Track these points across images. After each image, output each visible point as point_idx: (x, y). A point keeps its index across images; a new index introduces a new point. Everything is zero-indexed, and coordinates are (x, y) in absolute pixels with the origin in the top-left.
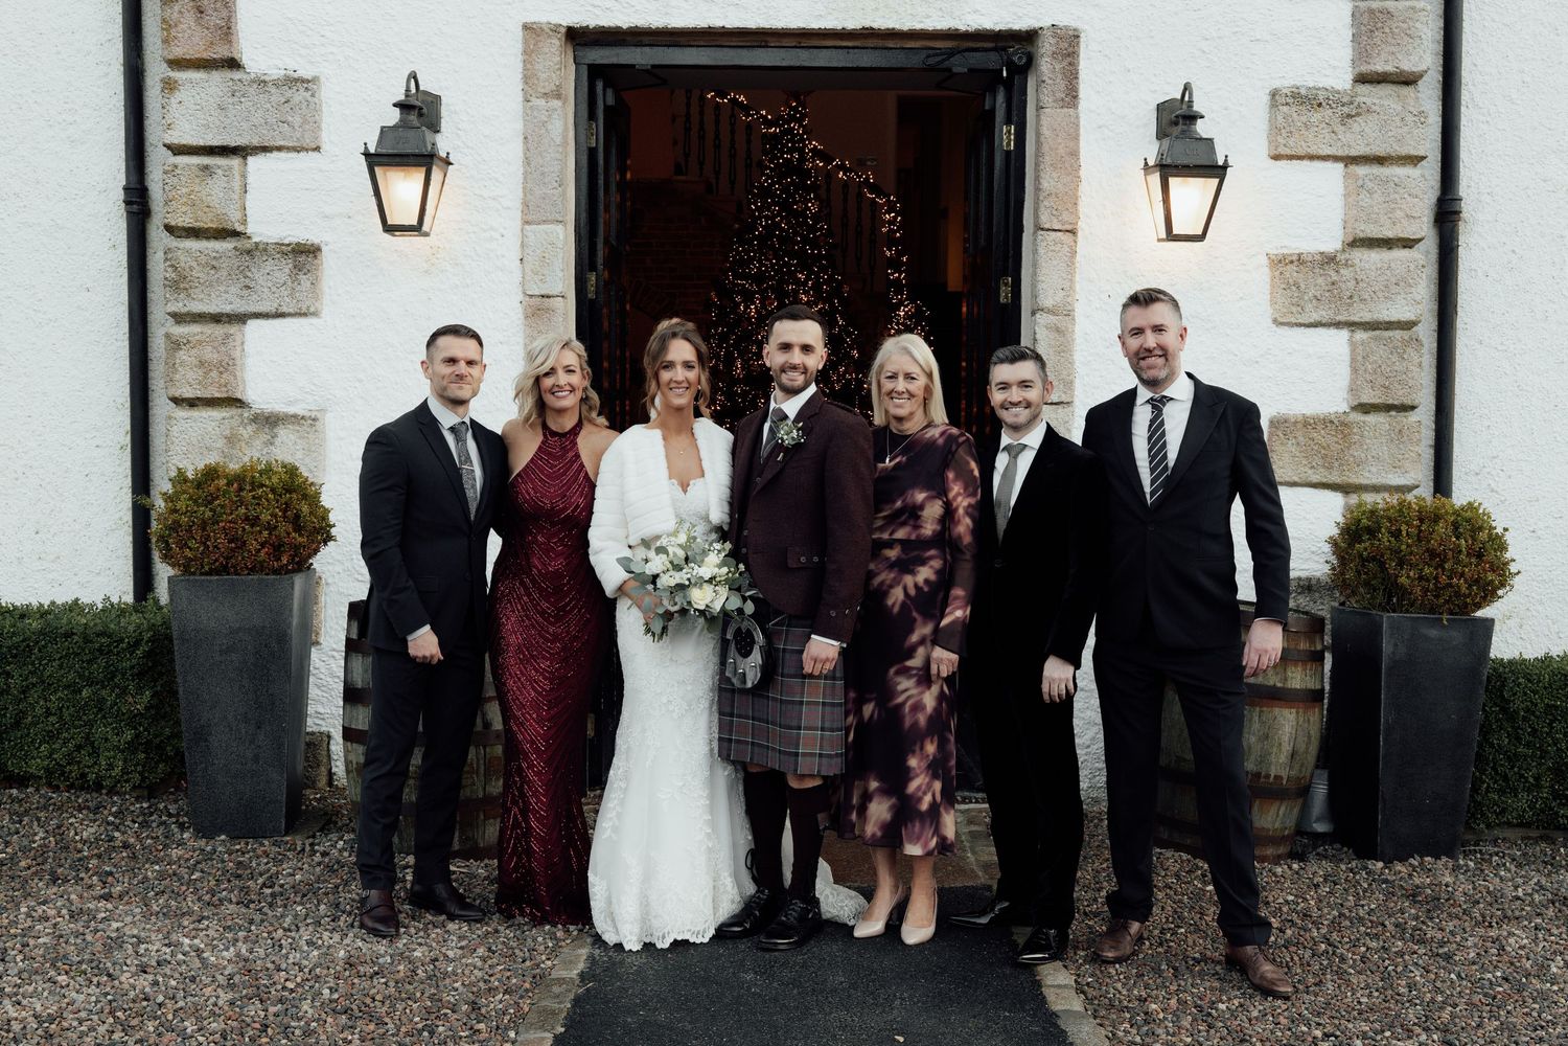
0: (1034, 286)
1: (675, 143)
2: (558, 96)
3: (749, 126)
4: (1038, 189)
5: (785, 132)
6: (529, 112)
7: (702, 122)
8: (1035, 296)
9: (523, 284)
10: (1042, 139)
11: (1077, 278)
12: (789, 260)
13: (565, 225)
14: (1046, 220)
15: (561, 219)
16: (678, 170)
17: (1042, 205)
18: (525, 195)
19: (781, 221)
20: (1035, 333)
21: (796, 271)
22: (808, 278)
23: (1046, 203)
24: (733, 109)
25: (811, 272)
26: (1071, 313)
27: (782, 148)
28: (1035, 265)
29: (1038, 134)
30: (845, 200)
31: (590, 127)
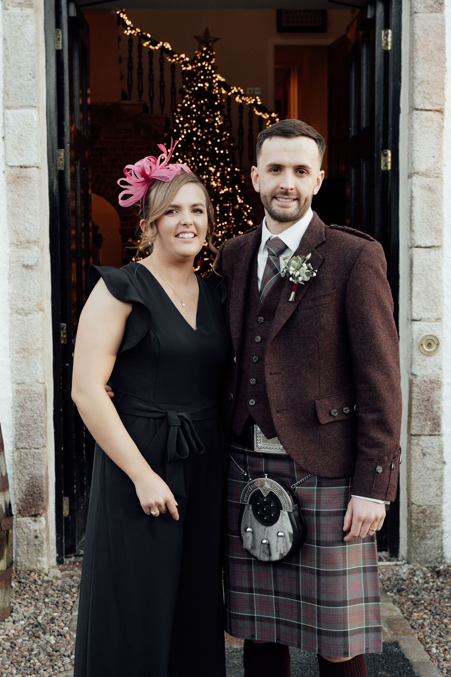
0: (410, 154)
1: (122, 77)
2: (31, 6)
3: (173, 65)
4: (412, 78)
5: (199, 69)
6: (7, 18)
7: (140, 63)
8: (411, 162)
9: (5, 157)
10: (416, 37)
11: (445, 148)
12: (203, 158)
13: (38, 110)
14: (419, 102)
15: (34, 105)
16: (124, 96)
17: (416, 91)
18: (5, 85)
19: (197, 131)
20: (412, 192)
21: (208, 166)
22: (217, 171)
23: (419, 88)
24: (162, 54)
25: (219, 166)
26: (440, 176)
27: (197, 79)
28: (411, 138)
29: (412, 34)
30: (241, 117)
31: (57, 34)
